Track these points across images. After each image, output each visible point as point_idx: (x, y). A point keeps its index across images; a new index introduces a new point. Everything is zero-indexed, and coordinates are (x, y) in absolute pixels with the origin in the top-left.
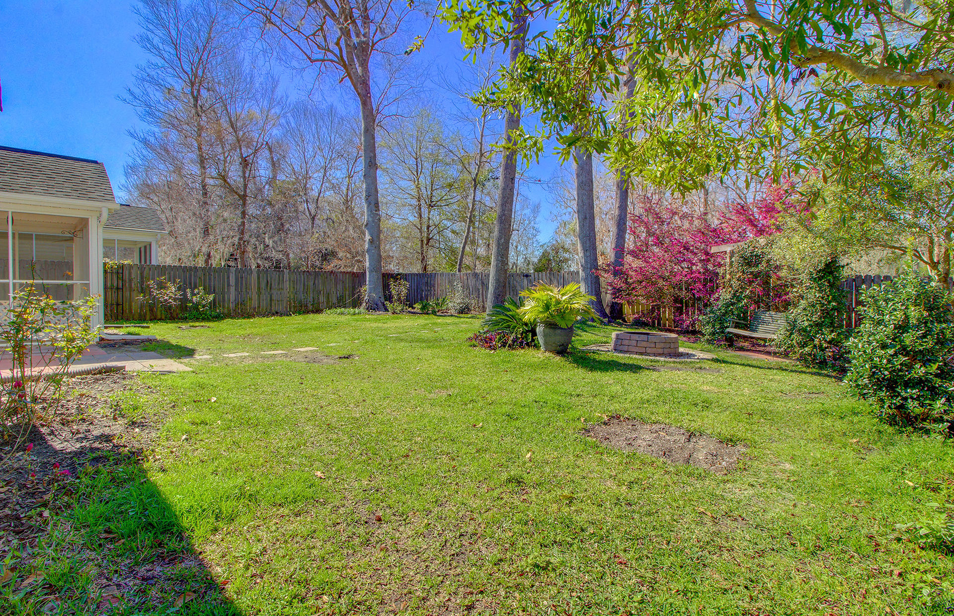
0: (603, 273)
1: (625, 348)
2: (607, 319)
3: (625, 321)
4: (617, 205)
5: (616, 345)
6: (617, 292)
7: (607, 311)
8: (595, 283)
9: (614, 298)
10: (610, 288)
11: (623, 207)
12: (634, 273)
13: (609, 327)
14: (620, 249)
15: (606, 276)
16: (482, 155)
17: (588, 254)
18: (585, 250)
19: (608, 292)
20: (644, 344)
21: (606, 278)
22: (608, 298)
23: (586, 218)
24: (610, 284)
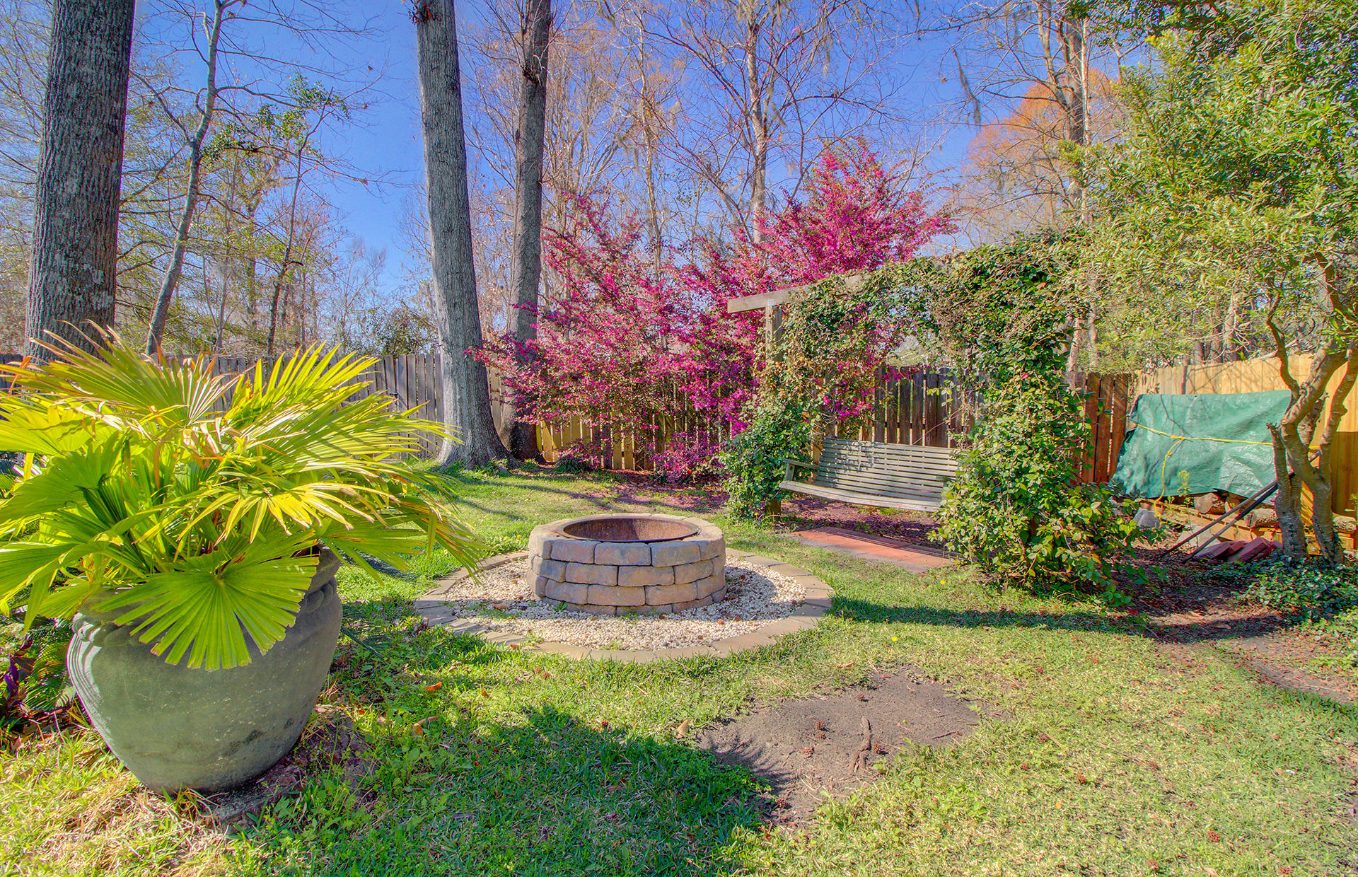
0: (493, 358)
1: (579, 595)
2: (505, 461)
3: (541, 460)
4: (520, 214)
5: (544, 581)
6: (525, 400)
7: (505, 442)
8: (477, 380)
9: (518, 414)
10: (509, 390)
11: (533, 219)
12: (564, 357)
13: (510, 480)
14: (527, 307)
15: (500, 363)
16: (214, 93)
17: (458, 313)
18: (452, 305)
19: (506, 399)
20: (641, 576)
21: (501, 370)
22: (504, 414)
23: (450, 230)
24: (511, 383)
